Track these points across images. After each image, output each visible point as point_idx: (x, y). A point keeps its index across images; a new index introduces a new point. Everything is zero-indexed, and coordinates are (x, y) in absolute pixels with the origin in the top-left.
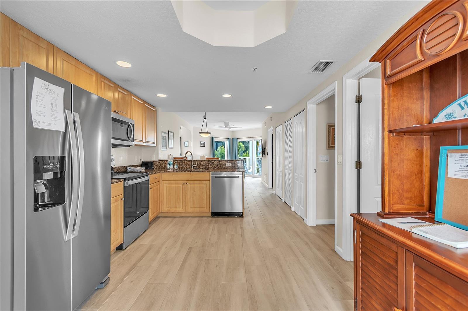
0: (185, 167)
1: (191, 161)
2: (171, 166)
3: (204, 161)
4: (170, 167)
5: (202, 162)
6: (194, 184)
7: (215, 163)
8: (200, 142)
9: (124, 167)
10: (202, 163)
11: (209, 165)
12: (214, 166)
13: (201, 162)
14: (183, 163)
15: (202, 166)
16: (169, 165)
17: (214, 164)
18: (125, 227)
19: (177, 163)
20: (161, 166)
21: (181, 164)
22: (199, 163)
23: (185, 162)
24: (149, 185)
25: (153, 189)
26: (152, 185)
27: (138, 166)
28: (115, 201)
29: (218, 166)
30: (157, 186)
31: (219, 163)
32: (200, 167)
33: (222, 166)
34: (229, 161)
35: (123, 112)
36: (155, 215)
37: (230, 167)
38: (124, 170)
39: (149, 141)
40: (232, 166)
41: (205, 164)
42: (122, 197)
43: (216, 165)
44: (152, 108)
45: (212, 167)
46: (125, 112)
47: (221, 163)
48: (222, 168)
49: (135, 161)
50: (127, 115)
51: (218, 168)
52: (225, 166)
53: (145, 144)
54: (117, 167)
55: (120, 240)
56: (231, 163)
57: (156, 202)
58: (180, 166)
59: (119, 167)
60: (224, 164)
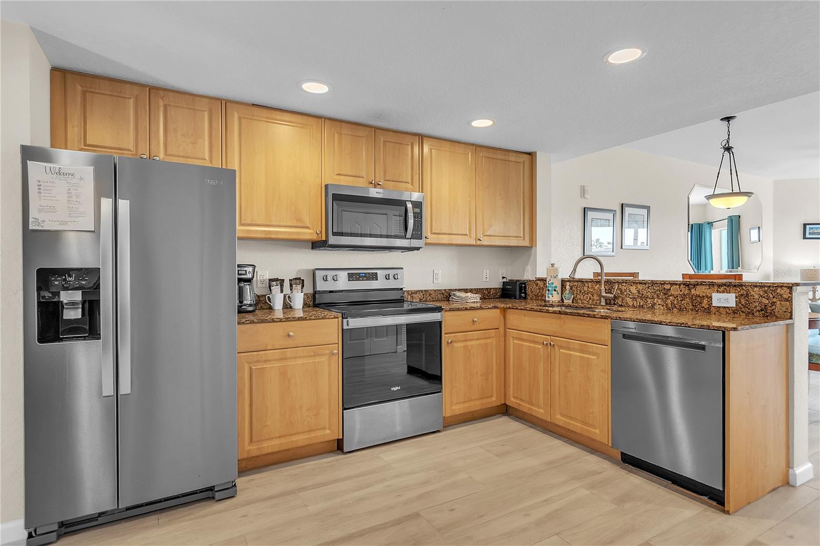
0: (590, 299)
2: (552, 294)
3: (639, 285)
4: (550, 295)
5: (634, 287)
6: (568, 348)
7: (673, 292)
8: (805, 225)
9: (443, 292)
10: (633, 289)
11: (653, 298)
12: (669, 302)
13: (631, 287)
14: (586, 289)
15: (634, 299)
16: (547, 292)
17: (671, 296)
18: (344, 409)
19: (571, 288)
20: (540, 294)
21: (580, 291)
22: (624, 288)
23: (590, 284)
24: (445, 334)
25: (465, 346)
26: (461, 335)
27: (492, 290)
28: (313, 354)
29: (683, 302)
30: (485, 338)
31: (686, 292)
32: (627, 303)
33: (697, 302)
34: (725, 287)
35: (400, 180)
36: (476, 405)
37: (728, 307)
38: (444, 298)
39: (498, 235)
40: (736, 306)
41: (643, 295)
42: (337, 349)
43: (675, 298)
44: (512, 158)
45: (663, 306)
46: (404, 180)
47: (693, 291)
48: (697, 309)
49: (485, 279)
50: (412, 185)
51: (685, 308)
52: (710, 305)
53: (478, 243)
54: (422, 291)
55: (328, 431)
56: (734, 294)
57: (481, 375)
58: (578, 296)
59: (428, 290)
60: (703, 296)
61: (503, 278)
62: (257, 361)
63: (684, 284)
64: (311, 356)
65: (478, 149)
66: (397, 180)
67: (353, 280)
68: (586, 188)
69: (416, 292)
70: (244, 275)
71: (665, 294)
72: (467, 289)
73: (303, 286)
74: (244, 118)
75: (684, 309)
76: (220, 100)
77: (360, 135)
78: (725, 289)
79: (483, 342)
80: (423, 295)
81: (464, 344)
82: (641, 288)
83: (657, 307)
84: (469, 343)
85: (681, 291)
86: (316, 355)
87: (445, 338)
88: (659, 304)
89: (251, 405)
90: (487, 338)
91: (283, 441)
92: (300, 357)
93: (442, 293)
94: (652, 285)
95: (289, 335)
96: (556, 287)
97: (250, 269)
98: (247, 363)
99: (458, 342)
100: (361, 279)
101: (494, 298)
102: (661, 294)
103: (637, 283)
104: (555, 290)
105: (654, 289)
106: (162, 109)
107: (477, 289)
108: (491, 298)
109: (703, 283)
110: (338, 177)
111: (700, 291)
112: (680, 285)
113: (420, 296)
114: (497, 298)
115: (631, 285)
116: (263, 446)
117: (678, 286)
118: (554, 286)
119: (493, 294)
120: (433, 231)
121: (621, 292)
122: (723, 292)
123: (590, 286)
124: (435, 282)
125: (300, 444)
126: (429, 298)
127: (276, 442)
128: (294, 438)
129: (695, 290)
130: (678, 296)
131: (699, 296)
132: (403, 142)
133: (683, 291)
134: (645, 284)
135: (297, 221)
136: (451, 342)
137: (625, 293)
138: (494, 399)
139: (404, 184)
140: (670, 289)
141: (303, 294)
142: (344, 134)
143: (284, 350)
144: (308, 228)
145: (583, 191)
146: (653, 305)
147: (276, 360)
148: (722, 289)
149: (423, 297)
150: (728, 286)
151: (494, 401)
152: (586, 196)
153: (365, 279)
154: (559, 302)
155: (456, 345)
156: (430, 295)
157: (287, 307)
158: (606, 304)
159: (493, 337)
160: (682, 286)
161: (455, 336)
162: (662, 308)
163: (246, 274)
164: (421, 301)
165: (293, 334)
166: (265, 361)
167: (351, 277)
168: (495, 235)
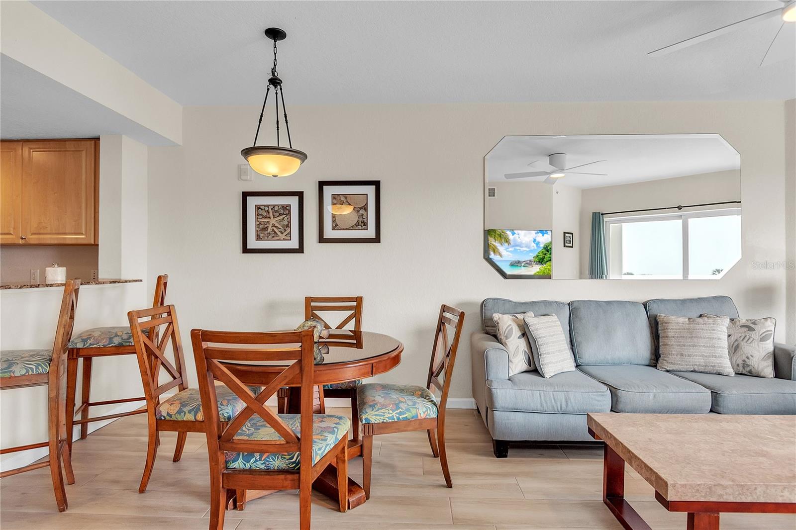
152: (244, 178)
168: (45, 232)
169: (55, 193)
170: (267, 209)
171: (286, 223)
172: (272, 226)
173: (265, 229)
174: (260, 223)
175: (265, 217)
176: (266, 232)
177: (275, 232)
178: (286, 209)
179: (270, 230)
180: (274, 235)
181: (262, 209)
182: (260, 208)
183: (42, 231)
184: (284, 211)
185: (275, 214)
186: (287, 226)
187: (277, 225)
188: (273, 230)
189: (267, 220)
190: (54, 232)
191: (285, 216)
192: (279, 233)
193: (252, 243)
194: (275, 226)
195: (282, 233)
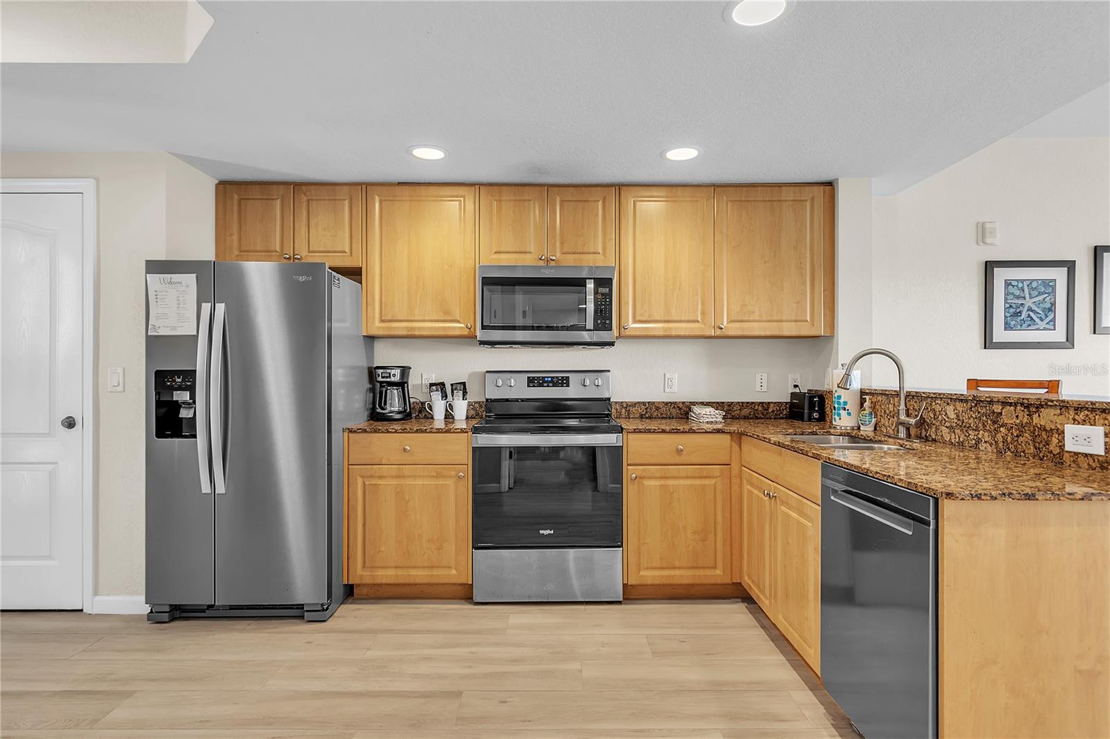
1: (897, 394)
2: (839, 415)
3: (958, 404)
5: (952, 407)
6: (788, 505)
7: (1005, 419)
9: (681, 405)
10: (950, 411)
11: (977, 429)
12: (999, 437)
13: (948, 407)
14: (891, 408)
15: (951, 428)
16: (833, 411)
17: (1003, 426)
18: (475, 548)
19: (874, 405)
21: (885, 411)
22: (938, 408)
23: (896, 399)
24: (628, 465)
25: (662, 485)
26: (657, 469)
27: (772, 405)
28: (435, 474)
29: (1021, 439)
30: (701, 477)
31: (1025, 420)
32: (942, 436)
33: (1041, 441)
34: (1086, 412)
35: (585, 250)
36: (682, 576)
37: (1091, 455)
38: (681, 414)
39: (757, 318)
40: (1106, 453)
41: (963, 422)
42: (467, 472)
43: (1009, 430)
44: (788, 194)
45: (992, 444)
46: (592, 250)
47: (1035, 416)
48: (1041, 455)
49: (758, 389)
50: (604, 255)
51: (1024, 452)
52: (1062, 447)
53: (718, 332)
54: (644, 403)
55: (454, 572)
56: (1102, 428)
57: (694, 533)
58: (882, 419)
59: (654, 403)
60: (1051, 430)
61: (796, 386)
62: (371, 476)
63: (1022, 404)
64: (434, 477)
65: (718, 189)
66: (580, 250)
67: (534, 386)
68: (988, 225)
69: (634, 404)
70: (387, 377)
71: (994, 422)
72: (723, 403)
73: (465, 393)
74: (385, 200)
75: (1022, 454)
76: (360, 184)
77: (527, 198)
78: (1087, 415)
79: (697, 482)
80: (646, 409)
81: (663, 482)
82: (961, 409)
83: (982, 446)
84: (671, 482)
85: (1017, 417)
86: (439, 476)
87: (629, 472)
88: (986, 442)
89: (364, 525)
90: (705, 477)
91: (400, 572)
92: (420, 477)
93: (678, 407)
94: (976, 405)
95: (405, 450)
96: (845, 403)
97: (397, 372)
98: (362, 477)
99: (650, 478)
100: (545, 385)
101: (775, 418)
102: (989, 422)
103: (955, 400)
104: (845, 409)
105: (979, 413)
106: (305, 205)
107: (742, 403)
108: (771, 418)
109: (1050, 403)
110: (497, 256)
111: (1046, 418)
112: (1015, 405)
113: (641, 410)
114: (782, 418)
115: (948, 404)
116: (376, 573)
117: (1012, 408)
118: (842, 401)
119: (773, 411)
120: (637, 319)
121: (935, 415)
122: (1084, 422)
123: (896, 404)
124: (667, 390)
125: (418, 581)
126: (656, 413)
127: (391, 572)
128: (413, 572)
129: (1039, 416)
130: (1012, 428)
131: (1045, 430)
132: (590, 199)
133: (1020, 418)
134: (966, 401)
135: (445, 314)
136: (636, 478)
137: (940, 417)
138: (718, 572)
139: (591, 255)
140: (1001, 413)
141: (466, 401)
142: (506, 200)
143: (401, 466)
144: (459, 322)
145: (982, 233)
146: (978, 441)
147: (392, 477)
148: (1081, 416)
149: (646, 412)
150: (1093, 410)
151: (718, 575)
152: (988, 240)
153: (551, 385)
154: (853, 428)
155: (646, 482)
156: (658, 408)
157: (449, 417)
158: (909, 436)
159: (717, 477)
160: (1018, 408)
161: (644, 470)
162: (989, 449)
163: (390, 376)
164: (642, 418)
165: (409, 448)
166: (381, 477)
167: (531, 382)
168: (751, 319)
169: (765, 262)
170: (1020, 285)
171: (1048, 305)
172: (1028, 310)
173: (1018, 314)
174: (1011, 306)
175: (1018, 297)
176: (1019, 318)
177: (1032, 319)
178: (1050, 285)
179: (1024, 315)
180: (1029, 323)
181: (1013, 286)
182: (1010, 284)
183: (746, 318)
184: (1045, 288)
185: (1032, 292)
186: (1050, 310)
187: (1034, 308)
188: (1029, 316)
189: (1020, 302)
190: (764, 318)
191: (1047, 295)
192: (1037, 320)
193: (999, 334)
194: (1032, 311)
195: (1042, 320)
